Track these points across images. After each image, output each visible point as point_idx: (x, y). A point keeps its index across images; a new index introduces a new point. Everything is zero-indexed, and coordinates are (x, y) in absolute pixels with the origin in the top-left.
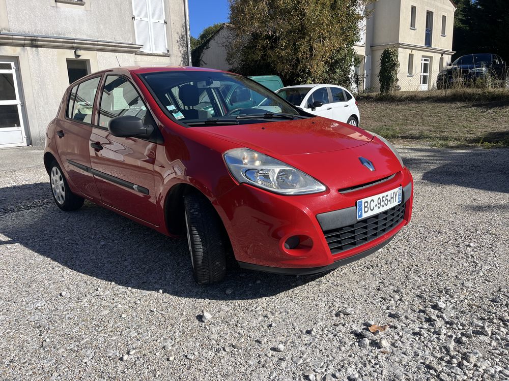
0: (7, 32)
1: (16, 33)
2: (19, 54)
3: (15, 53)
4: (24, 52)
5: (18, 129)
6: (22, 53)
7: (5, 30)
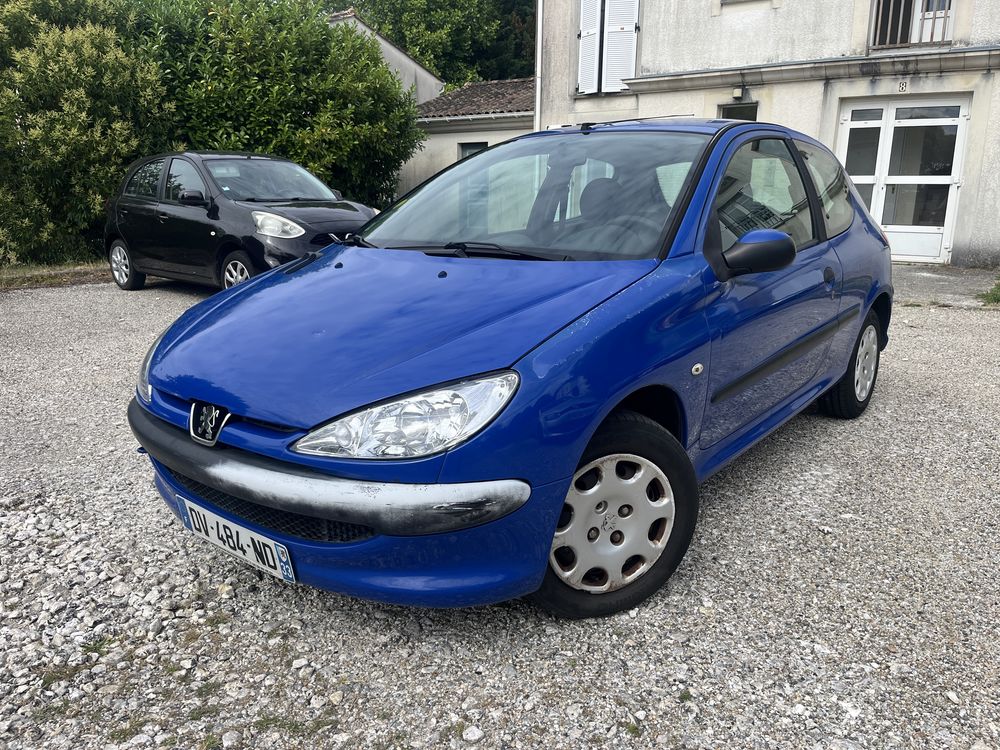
0: (963, 46)
1: (981, 45)
2: (976, 86)
3: (967, 87)
4: (987, 81)
5: (938, 231)
6: (983, 83)
7: (961, 42)
